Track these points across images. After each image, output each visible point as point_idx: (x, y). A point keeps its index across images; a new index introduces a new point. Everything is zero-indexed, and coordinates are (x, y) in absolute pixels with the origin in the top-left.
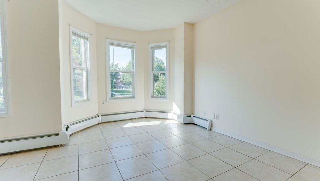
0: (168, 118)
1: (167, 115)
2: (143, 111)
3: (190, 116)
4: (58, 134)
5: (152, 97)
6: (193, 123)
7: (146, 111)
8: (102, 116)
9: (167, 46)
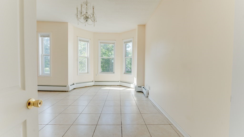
1: (130, 85)
2: (119, 82)
3: (141, 87)
4: (66, 86)
5: (124, 73)
6: (143, 92)
7: (121, 82)
8: (95, 82)
9: (132, 41)
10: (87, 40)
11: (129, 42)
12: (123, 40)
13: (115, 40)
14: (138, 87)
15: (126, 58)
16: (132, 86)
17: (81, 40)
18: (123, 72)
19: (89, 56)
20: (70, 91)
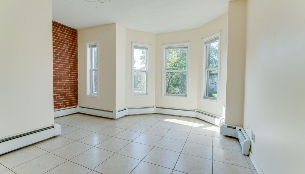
0: (216, 124)
1: (215, 120)
2: (194, 111)
3: (235, 128)
4: (112, 112)
5: (204, 97)
6: (238, 139)
7: (197, 111)
8: (157, 108)
9: (219, 38)
10: (146, 46)
11: (214, 40)
12: (202, 39)
13: (189, 42)
14: (228, 127)
15: (208, 69)
16: (217, 122)
17: (137, 47)
18: (202, 96)
19: (149, 69)
20: (117, 119)
